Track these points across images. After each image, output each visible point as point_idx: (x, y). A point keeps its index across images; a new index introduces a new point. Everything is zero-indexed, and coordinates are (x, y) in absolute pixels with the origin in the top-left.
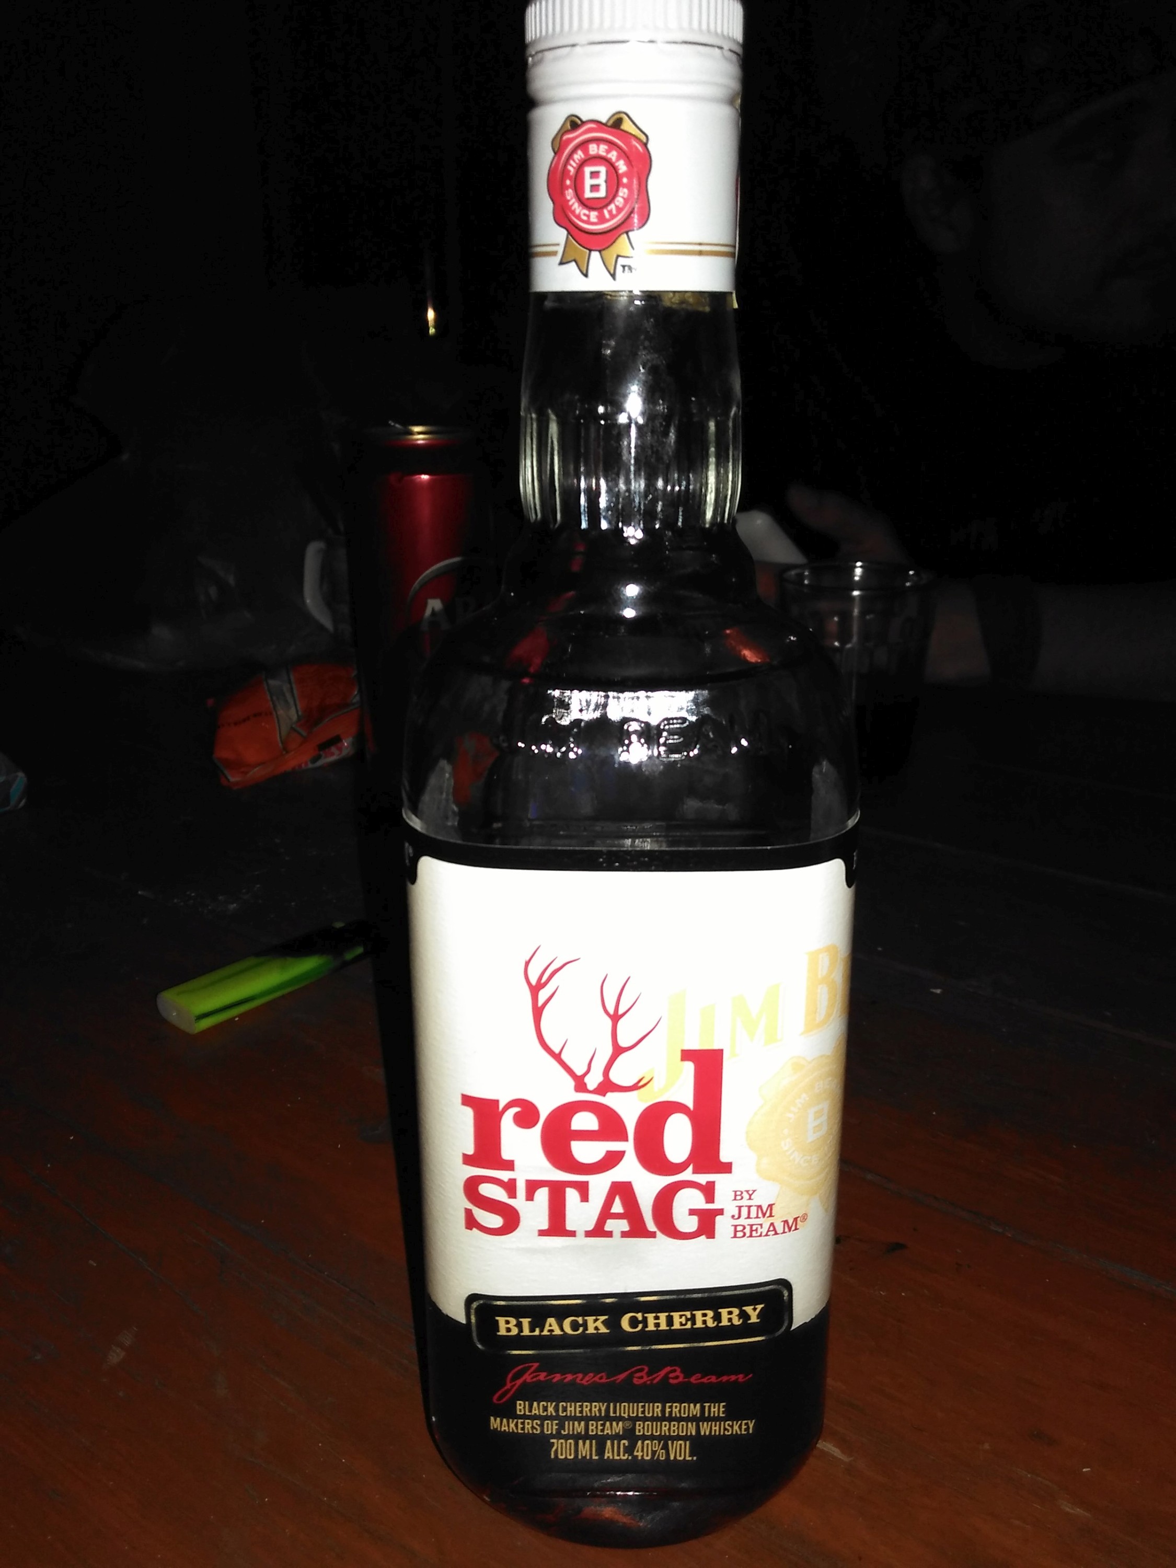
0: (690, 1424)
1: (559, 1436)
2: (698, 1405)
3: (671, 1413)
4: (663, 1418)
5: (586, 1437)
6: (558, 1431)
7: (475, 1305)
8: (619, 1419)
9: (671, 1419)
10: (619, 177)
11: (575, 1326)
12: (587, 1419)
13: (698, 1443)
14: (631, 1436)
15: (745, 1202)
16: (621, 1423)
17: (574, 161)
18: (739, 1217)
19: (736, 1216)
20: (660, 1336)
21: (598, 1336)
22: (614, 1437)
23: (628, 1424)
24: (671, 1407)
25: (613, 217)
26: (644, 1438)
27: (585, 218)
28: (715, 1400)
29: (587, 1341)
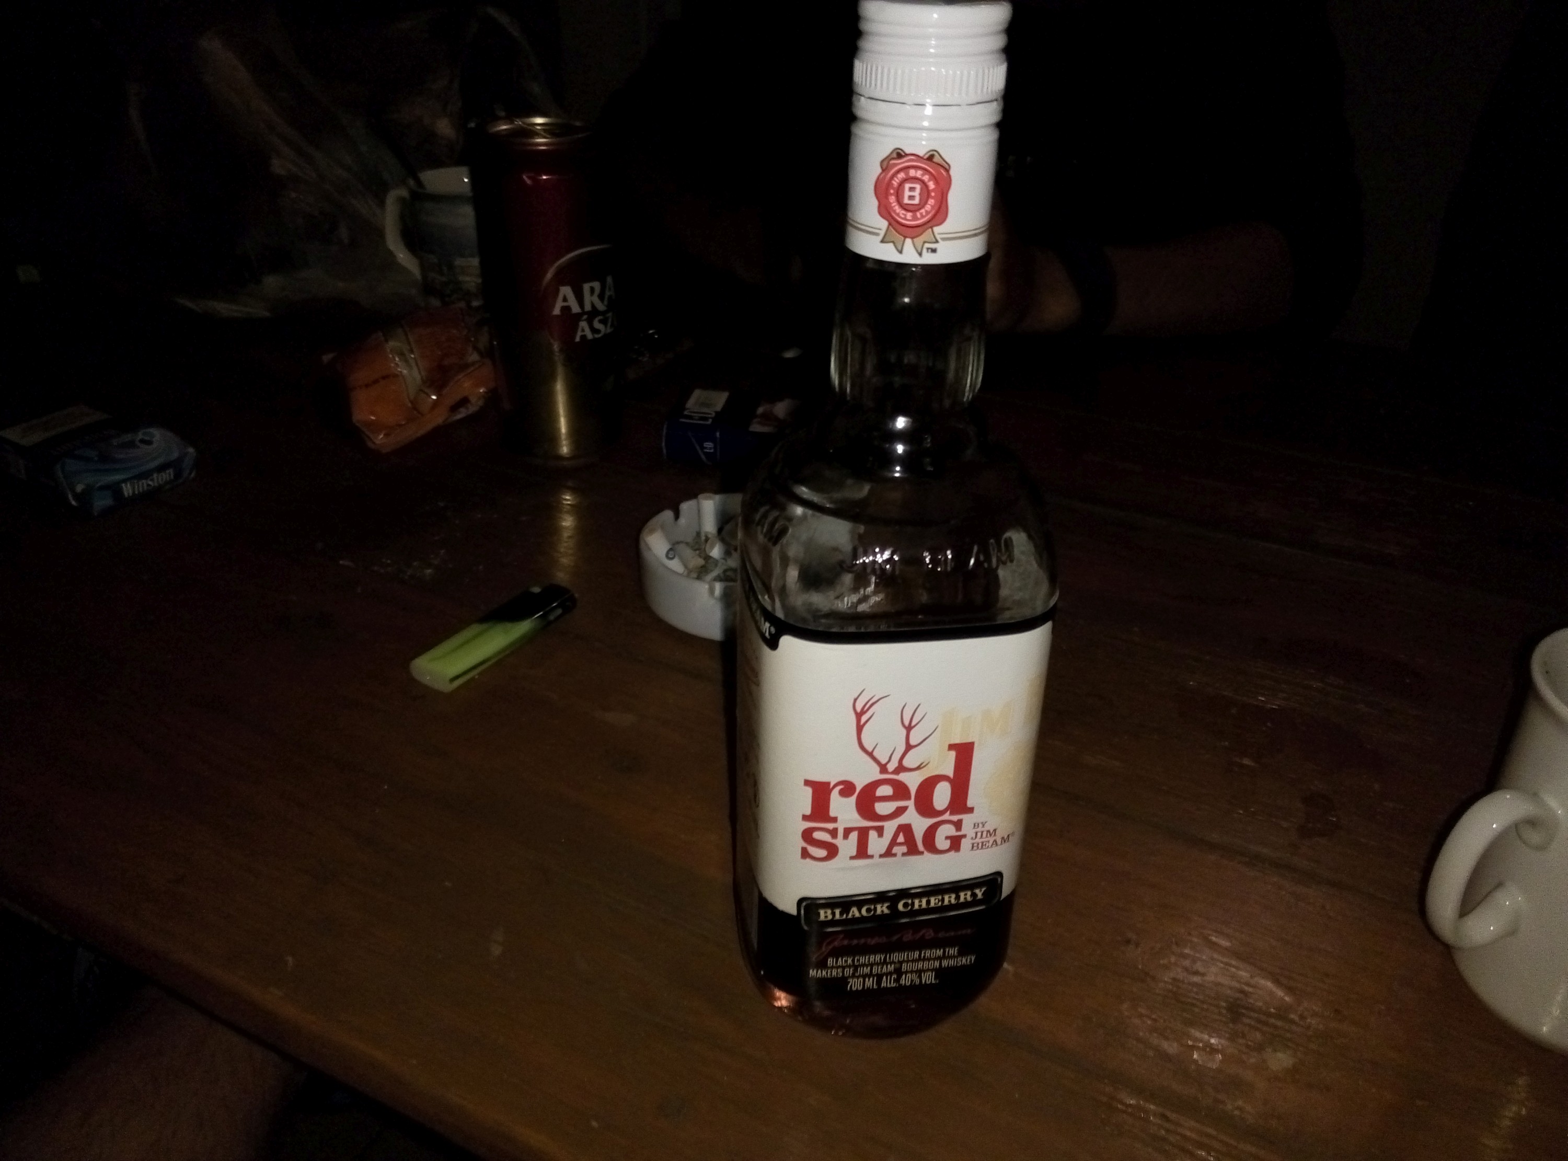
0: (936, 962)
1: (853, 976)
2: (942, 950)
3: (924, 956)
4: (919, 959)
5: (870, 975)
6: (853, 974)
7: (804, 904)
8: (893, 962)
9: (924, 959)
10: (928, 192)
11: (868, 910)
12: (872, 965)
13: (939, 972)
14: (899, 972)
15: (980, 829)
16: (893, 966)
17: (898, 178)
18: (976, 837)
19: (974, 837)
20: (921, 912)
21: (883, 915)
22: (887, 974)
23: (897, 966)
24: (925, 953)
25: (922, 216)
26: (906, 972)
27: (903, 216)
28: (952, 945)
29: (875, 918)
